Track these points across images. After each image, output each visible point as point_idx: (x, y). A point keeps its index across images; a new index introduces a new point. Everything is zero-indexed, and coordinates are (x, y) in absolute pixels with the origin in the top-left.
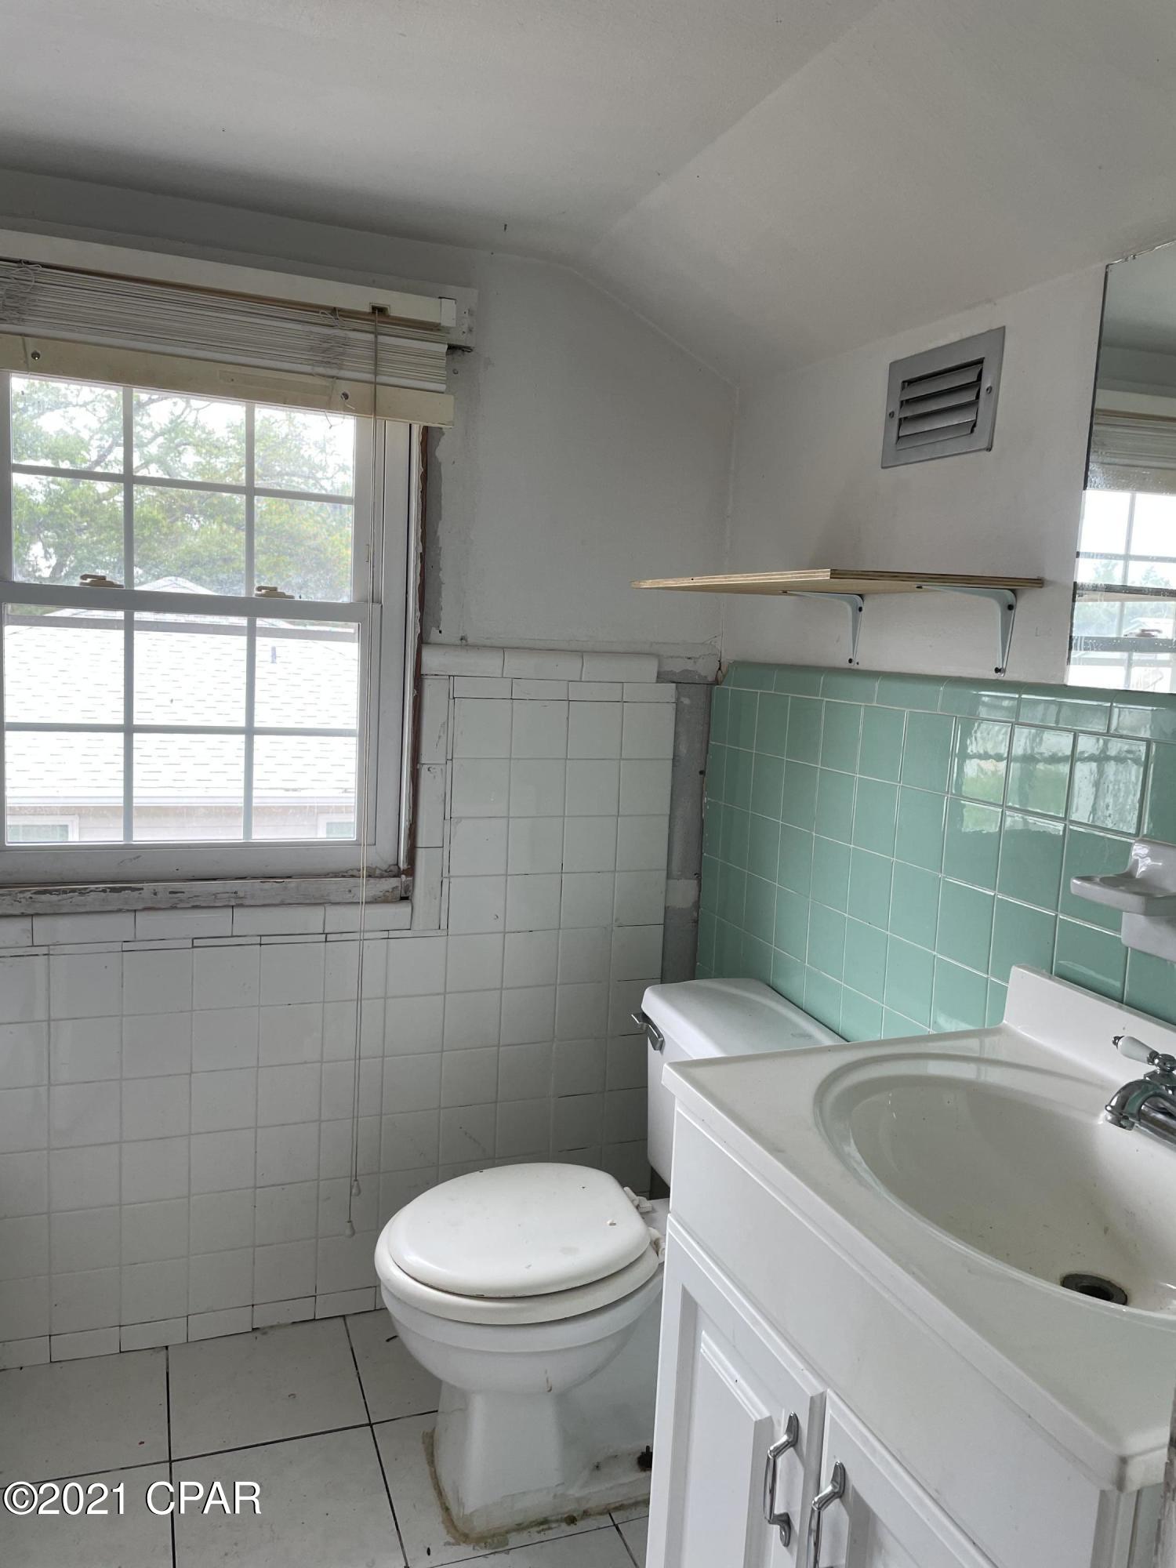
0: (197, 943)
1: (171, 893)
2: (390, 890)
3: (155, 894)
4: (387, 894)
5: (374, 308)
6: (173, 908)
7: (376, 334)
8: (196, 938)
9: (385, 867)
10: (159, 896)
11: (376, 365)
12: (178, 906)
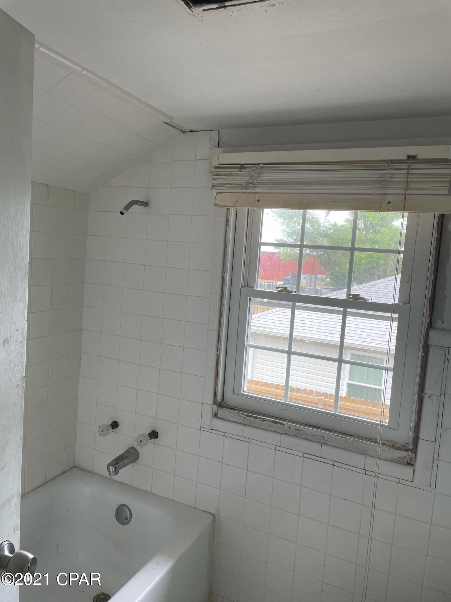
0: (305, 455)
1: (296, 429)
2: (402, 458)
3: (290, 428)
4: (400, 459)
5: (409, 157)
6: (296, 436)
7: (408, 169)
8: (305, 453)
9: (402, 443)
10: (291, 430)
11: (407, 185)
12: (299, 436)
